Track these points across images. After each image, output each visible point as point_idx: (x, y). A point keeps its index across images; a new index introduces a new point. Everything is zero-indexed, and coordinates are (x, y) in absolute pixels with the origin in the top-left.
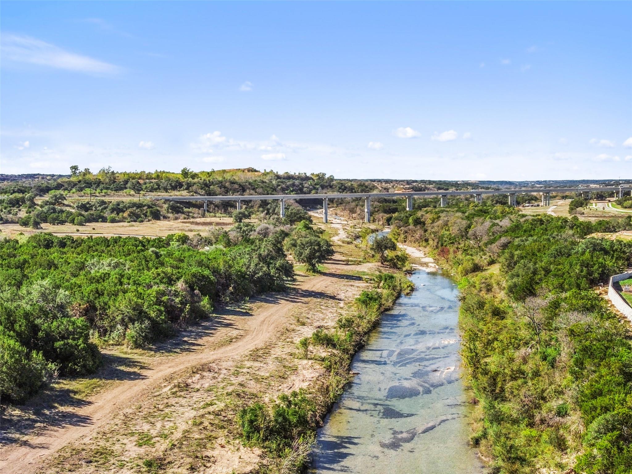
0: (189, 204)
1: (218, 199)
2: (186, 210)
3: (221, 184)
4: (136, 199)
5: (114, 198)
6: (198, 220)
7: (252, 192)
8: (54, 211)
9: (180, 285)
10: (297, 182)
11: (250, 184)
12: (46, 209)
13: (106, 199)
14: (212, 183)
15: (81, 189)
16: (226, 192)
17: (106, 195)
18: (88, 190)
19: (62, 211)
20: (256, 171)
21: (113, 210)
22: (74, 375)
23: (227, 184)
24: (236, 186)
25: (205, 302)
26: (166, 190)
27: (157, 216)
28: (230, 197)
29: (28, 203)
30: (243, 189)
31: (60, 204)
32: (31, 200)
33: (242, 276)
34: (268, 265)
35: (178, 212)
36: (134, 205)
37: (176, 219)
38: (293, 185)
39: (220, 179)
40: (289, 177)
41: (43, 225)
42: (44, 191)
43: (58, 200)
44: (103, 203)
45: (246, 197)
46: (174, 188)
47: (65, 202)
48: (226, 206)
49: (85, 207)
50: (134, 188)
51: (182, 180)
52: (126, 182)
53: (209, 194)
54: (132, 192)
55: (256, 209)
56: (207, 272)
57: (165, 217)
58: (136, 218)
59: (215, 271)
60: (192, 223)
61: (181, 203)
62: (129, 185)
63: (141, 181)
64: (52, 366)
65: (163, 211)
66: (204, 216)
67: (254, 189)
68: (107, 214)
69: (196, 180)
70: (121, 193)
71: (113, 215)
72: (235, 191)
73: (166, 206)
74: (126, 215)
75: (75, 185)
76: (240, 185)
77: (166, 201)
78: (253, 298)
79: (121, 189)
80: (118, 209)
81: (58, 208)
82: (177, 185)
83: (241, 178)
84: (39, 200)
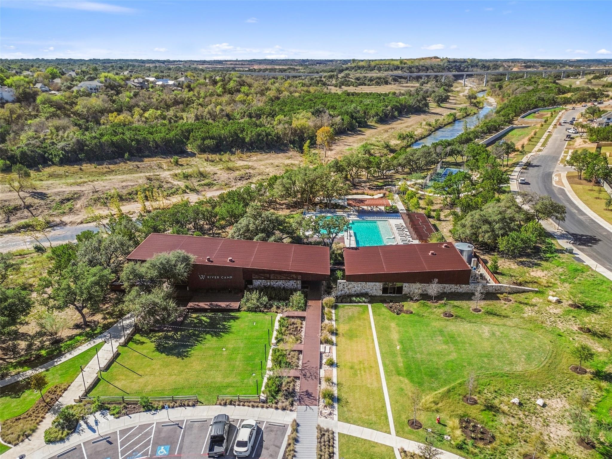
0: (401, 77)
1: (415, 75)
2: (399, 80)
3: (417, 67)
4: (379, 75)
5: (370, 75)
6: (404, 85)
7: (432, 71)
8: (346, 80)
9: (389, 108)
10: (458, 64)
11: (431, 67)
12: (343, 80)
13: (366, 75)
14: (413, 67)
15: (356, 70)
16: (419, 71)
17: (366, 73)
18: (359, 71)
19: (349, 81)
20: (438, 58)
21: (369, 80)
22: (361, 127)
23: (420, 67)
24: (424, 68)
25: (396, 113)
26: (392, 70)
27: (387, 83)
28: (421, 74)
29: (336, 77)
30: (427, 69)
31: (348, 77)
32: (337, 75)
33: (410, 106)
34: (420, 103)
35: (396, 81)
36: (378, 78)
37: (395, 84)
38: (456, 66)
39: (417, 64)
40: (455, 61)
41: (342, 87)
42: (341, 71)
43: (347, 76)
44: (365, 77)
45: (428, 74)
46: (395, 70)
47: (350, 77)
48: (418, 78)
49: (358, 79)
50: (378, 70)
51: (400, 65)
52: (375, 66)
53: (411, 72)
54: (377, 72)
55: (432, 79)
56: (398, 104)
57: (390, 84)
58: (378, 84)
59: (401, 105)
60: (401, 86)
61: (398, 77)
62: (376, 68)
63: (381, 66)
64: (357, 124)
65: (390, 81)
66: (407, 83)
67: (433, 69)
68: (366, 82)
69: (405, 66)
70: (372, 72)
71: (369, 83)
72: (423, 70)
73: (391, 78)
74: (374, 82)
75: (353, 68)
76: (426, 67)
77: (392, 76)
78: (412, 114)
79: (373, 70)
80: (371, 80)
81: (347, 79)
82: (397, 68)
83: (428, 63)
84: (340, 76)
